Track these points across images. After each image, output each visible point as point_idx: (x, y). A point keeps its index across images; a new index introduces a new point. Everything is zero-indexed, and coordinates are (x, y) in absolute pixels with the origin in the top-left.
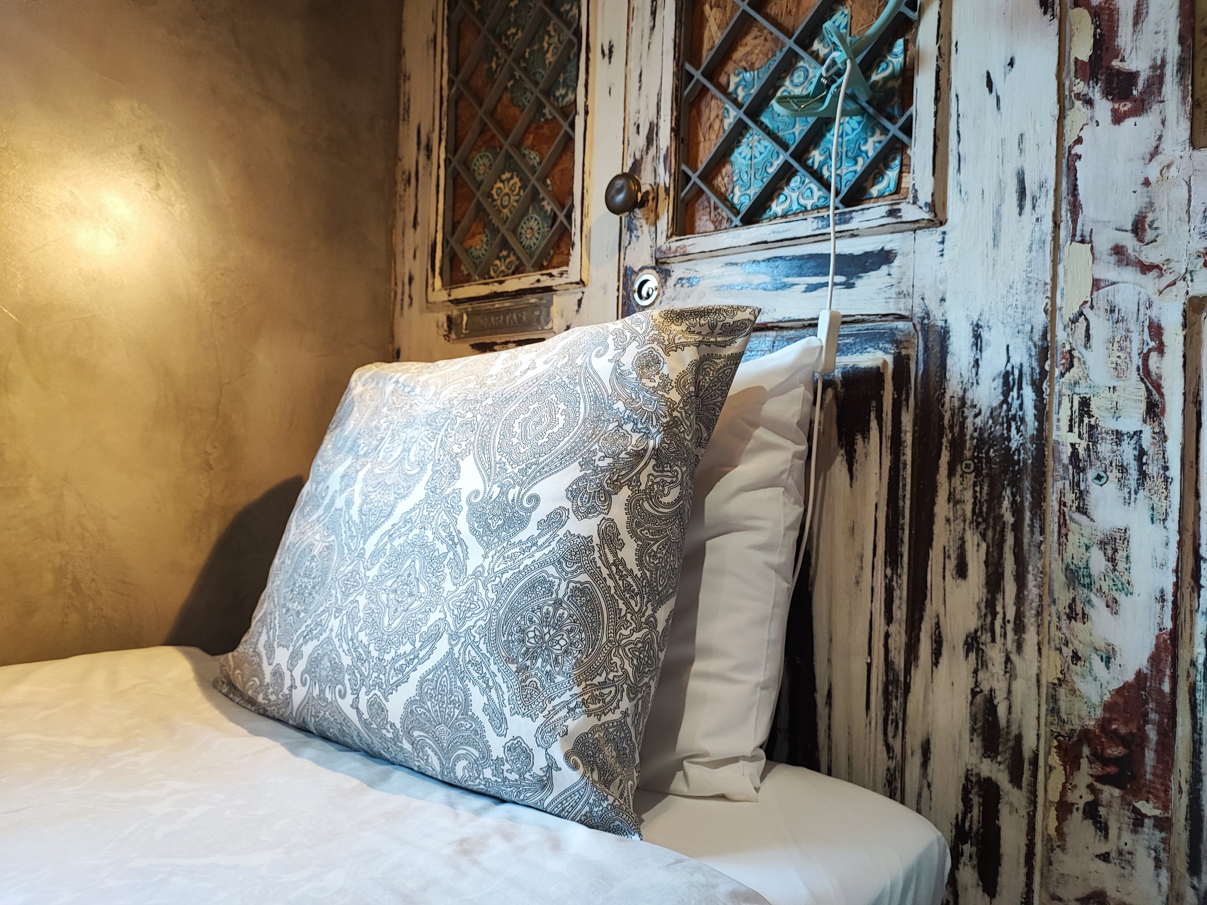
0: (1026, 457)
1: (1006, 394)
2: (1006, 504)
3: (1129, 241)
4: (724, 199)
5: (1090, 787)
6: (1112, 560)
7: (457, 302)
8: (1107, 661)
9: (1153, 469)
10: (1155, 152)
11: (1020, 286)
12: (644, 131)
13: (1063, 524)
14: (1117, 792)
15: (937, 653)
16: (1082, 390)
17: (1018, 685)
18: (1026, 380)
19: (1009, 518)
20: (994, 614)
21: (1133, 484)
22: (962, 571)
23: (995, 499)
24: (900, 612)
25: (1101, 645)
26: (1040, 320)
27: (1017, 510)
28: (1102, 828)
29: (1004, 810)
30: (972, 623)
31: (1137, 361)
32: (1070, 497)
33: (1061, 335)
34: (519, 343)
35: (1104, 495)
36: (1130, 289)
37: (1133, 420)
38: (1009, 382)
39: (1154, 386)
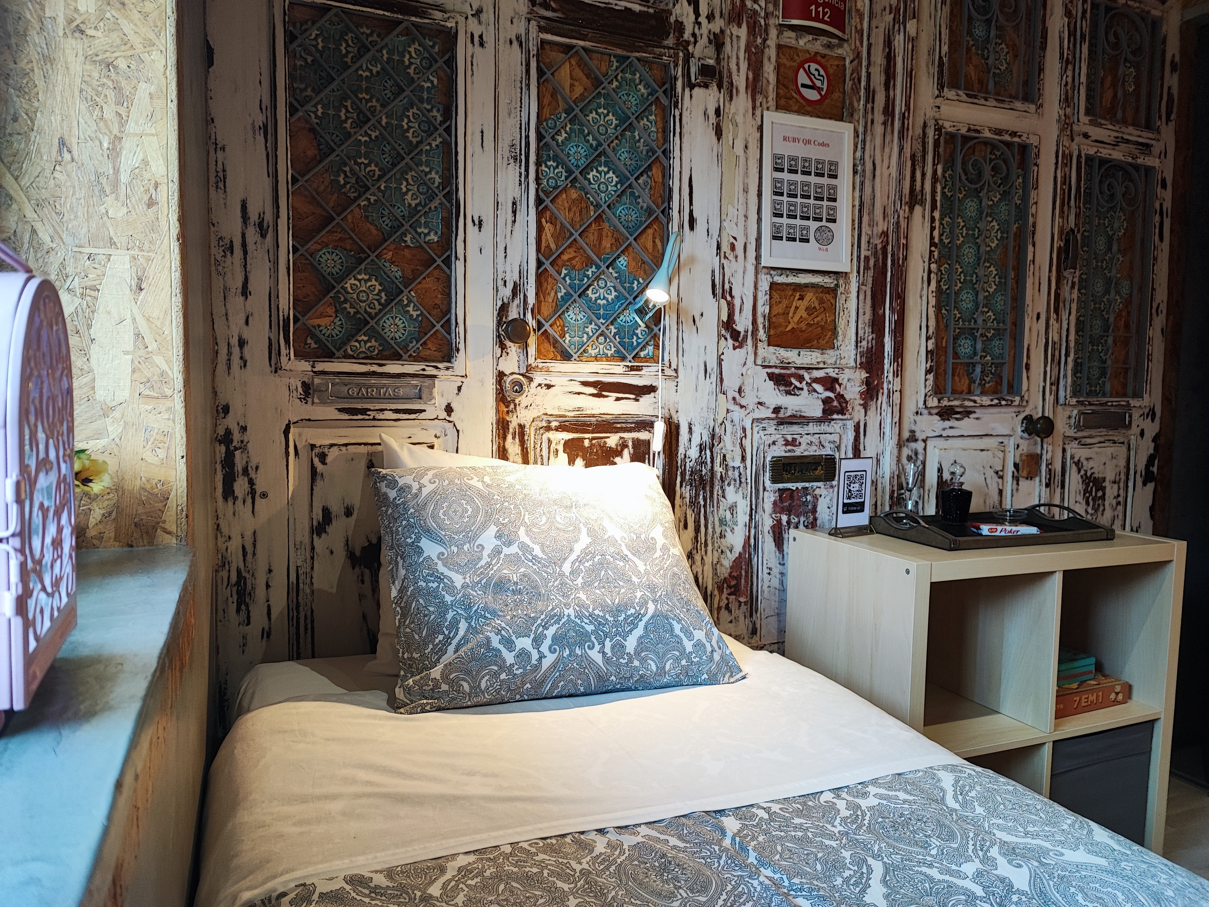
0: (707, 478)
1: (701, 453)
2: (701, 497)
3: (737, 395)
5: (727, 598)
6: (732, 514)
7: (323, 373)
8: (731, 551)
9: (743, 480)
10: (745, 364)
11: (705, 409)
12: (510, 286)
13: (718, 503)
14: (734, 597)
16: (724, 451)
17: (706, 568)
18: (708, 447)
19: (702, 503)
20: (697, 542)
21: (738, 485)
22: (686, 527)
23: (697, 495)
25: (729, 546)
26: (711, 423)
27: (705, 500)
28: (730, 612)
31: (739, 441)
32: (720, 492)
33: (717, 430)
34: (397, 411)
35: (730, 491)
36: (737, 414)
37: (737, 463)
38: (702, 448)
39: (743, 450)
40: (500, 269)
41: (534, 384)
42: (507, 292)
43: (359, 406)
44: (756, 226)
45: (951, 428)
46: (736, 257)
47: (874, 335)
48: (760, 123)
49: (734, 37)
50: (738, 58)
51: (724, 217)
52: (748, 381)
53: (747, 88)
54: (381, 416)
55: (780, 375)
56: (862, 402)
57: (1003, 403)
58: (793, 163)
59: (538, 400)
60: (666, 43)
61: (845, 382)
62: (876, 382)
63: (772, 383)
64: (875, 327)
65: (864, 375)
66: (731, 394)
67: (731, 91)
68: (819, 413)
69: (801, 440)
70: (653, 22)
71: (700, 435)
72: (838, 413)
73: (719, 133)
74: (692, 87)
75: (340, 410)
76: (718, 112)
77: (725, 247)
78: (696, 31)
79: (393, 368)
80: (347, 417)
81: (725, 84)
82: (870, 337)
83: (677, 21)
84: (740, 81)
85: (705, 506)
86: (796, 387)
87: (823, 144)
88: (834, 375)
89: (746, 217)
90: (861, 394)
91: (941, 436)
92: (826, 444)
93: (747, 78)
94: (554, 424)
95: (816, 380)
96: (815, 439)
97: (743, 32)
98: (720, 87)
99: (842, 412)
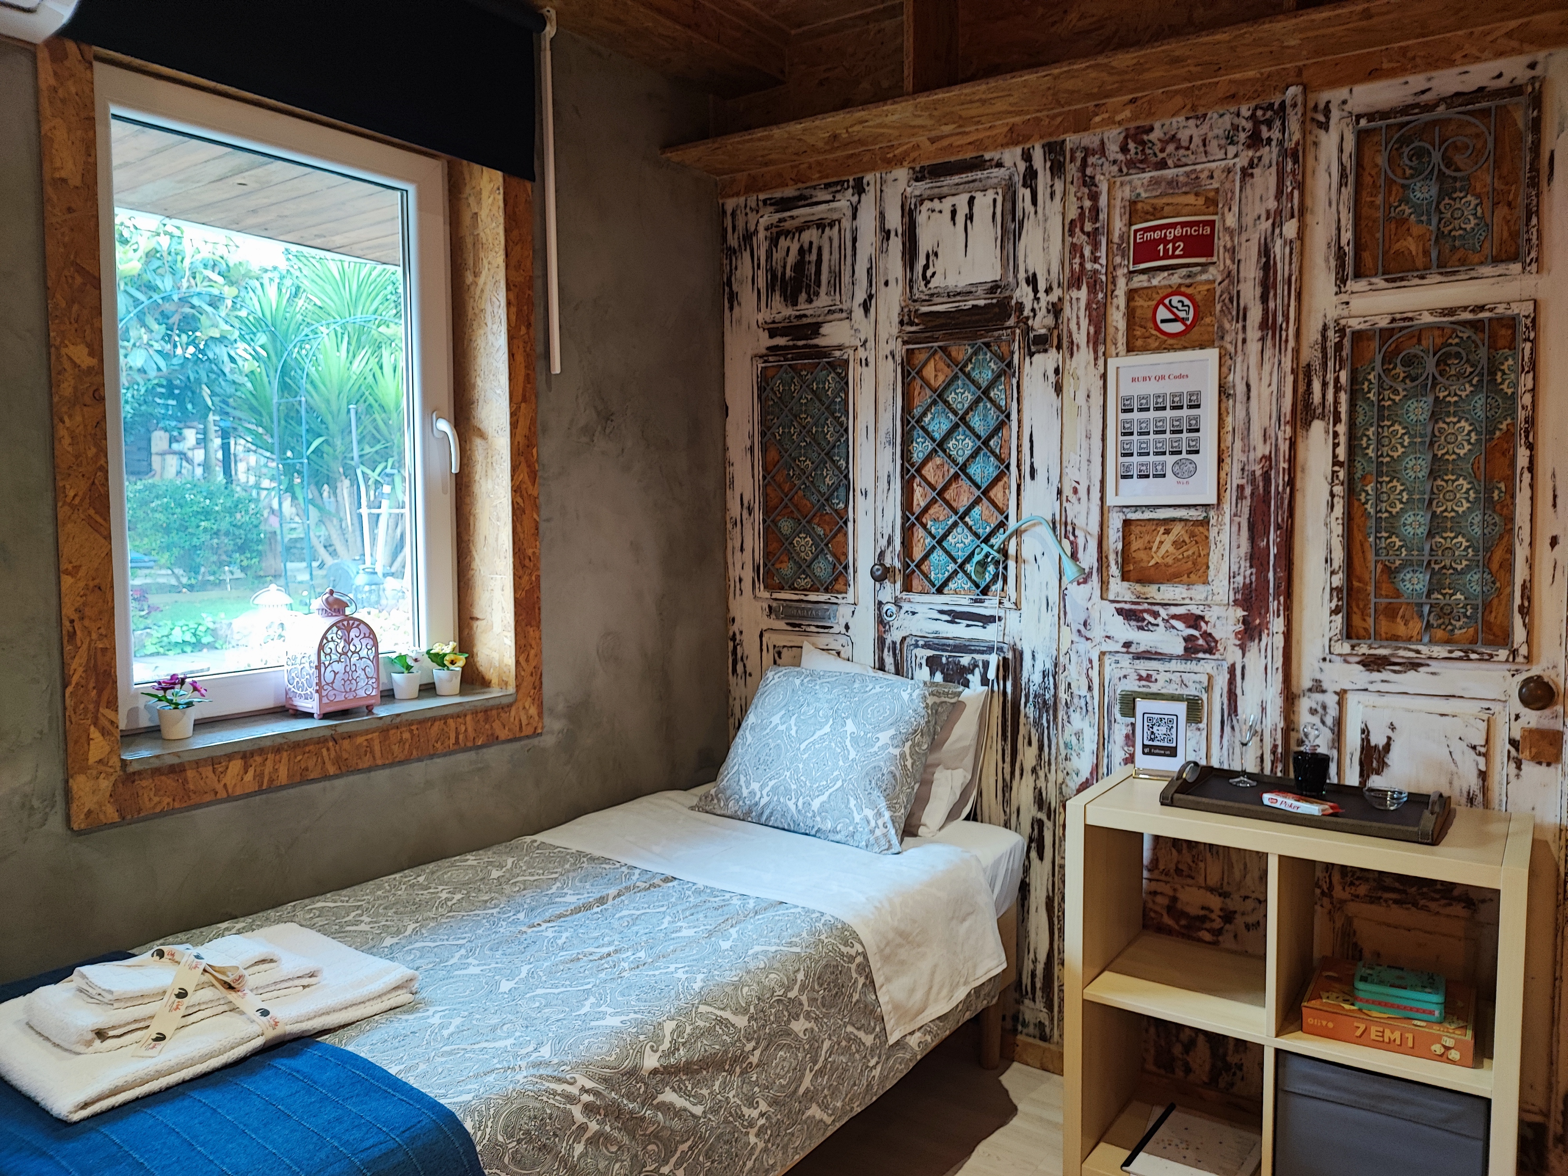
0: (1051, 702)
1: (1044, 679)
2: (1044, 719)
3: (1082, 628)
4: (926, 576)
6: (1078, 740)
7: (776, 599)
8: (1077, 774)
9: (1090, 709)
10: (1090, 598)
11: (1047, 639)
12: (886, 537)
13: (1063, 727)
15: (1022, 775)
16: (1069, 680)
17: (1050, 784)
18: (1050, 674)
19: (1045, 725)
20: (1041, 759)
21: (1084, 713)
22: (1030, 744)
23: (1040, 717)
24: (1008, 759)
26: (1055, 653)
27: (1048, 722)
29: (1045, 829)
30: (1034, 763)
31: (1085, 671)
32: (1065, 717)
33: (1061, 659)
34: (817, 627)
35: (1076, 717)
36: (1083, 646)
37: (1084, 691)
38: (1045, 674)
39: (1090, 681)
40: (879, 524)
41: (903, 611)
42: (883, 542)
43: (797, 622)
44: (1100, 468)
45: (1383, 681)
46: (1079, 500)
47: (1254, 570)
48: (1102, 371)
49: (1074, 301)
50: (1078, 317)
51: (1064, 464)
52: (1095, 615)
53: (1088, 342)
54: (808, 629)
55: (1130, 610)
56: (1238, 642)
57: (1473, 656)
58: (1144, 401)
59: (906, 623)
60: (1008, 324)
61: (1213, 620)
62: (1258, 622)
63: (1121, 618)
64: (1254, 562)
65: (1240, 613)
66: (1075, 627)
67: (1072, 349)
68: (1180, 651)
69: (1158, 677)
70: (997, 310)
71: (1044, 662)
72: (1205, 652)
73: (1058, 389)
74: (1031, 355)
75: (787, 624)
76: (1057, 371)
77: (1067, 491)
78: (1036, 306)
79: (813, 597)
80: (790, 628)
81: (1065, 344)
82: (1248, 573)
83: (1017, 303)
84: (1081, 338)
85: (1048, 728)
86: (1149, 623)
87: (1181, 376)
88: (1198, 612)
89: (1089, 461)
90: (1237, 634)
91: (1366, 690)
92: (1190, 684)
93: (1088, 333)
94: (921, 643)
95: (1174, 617)
96: (1176, 677)
97: (1083, 294)
98: (1059, 347)
99: (1210, 651)
